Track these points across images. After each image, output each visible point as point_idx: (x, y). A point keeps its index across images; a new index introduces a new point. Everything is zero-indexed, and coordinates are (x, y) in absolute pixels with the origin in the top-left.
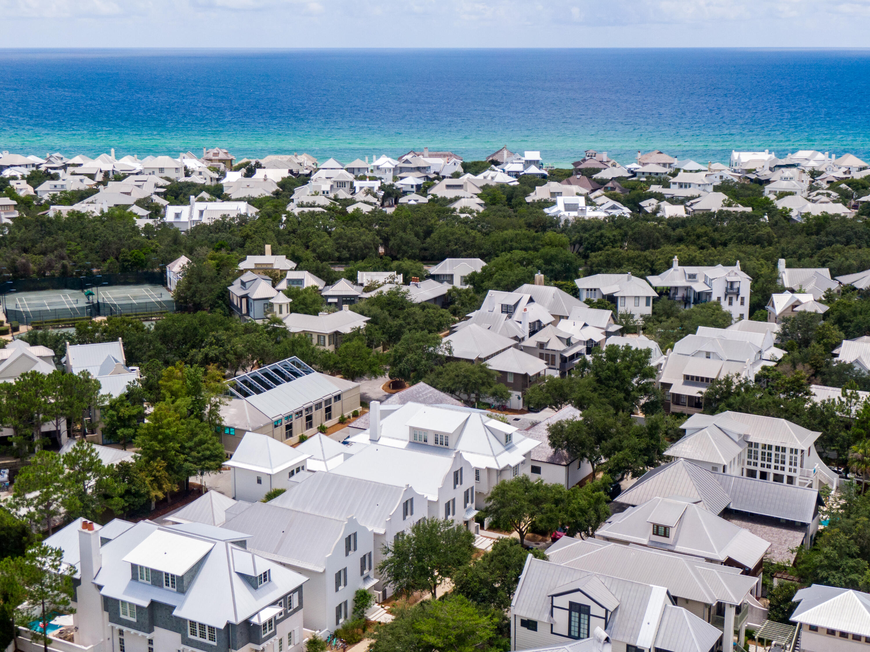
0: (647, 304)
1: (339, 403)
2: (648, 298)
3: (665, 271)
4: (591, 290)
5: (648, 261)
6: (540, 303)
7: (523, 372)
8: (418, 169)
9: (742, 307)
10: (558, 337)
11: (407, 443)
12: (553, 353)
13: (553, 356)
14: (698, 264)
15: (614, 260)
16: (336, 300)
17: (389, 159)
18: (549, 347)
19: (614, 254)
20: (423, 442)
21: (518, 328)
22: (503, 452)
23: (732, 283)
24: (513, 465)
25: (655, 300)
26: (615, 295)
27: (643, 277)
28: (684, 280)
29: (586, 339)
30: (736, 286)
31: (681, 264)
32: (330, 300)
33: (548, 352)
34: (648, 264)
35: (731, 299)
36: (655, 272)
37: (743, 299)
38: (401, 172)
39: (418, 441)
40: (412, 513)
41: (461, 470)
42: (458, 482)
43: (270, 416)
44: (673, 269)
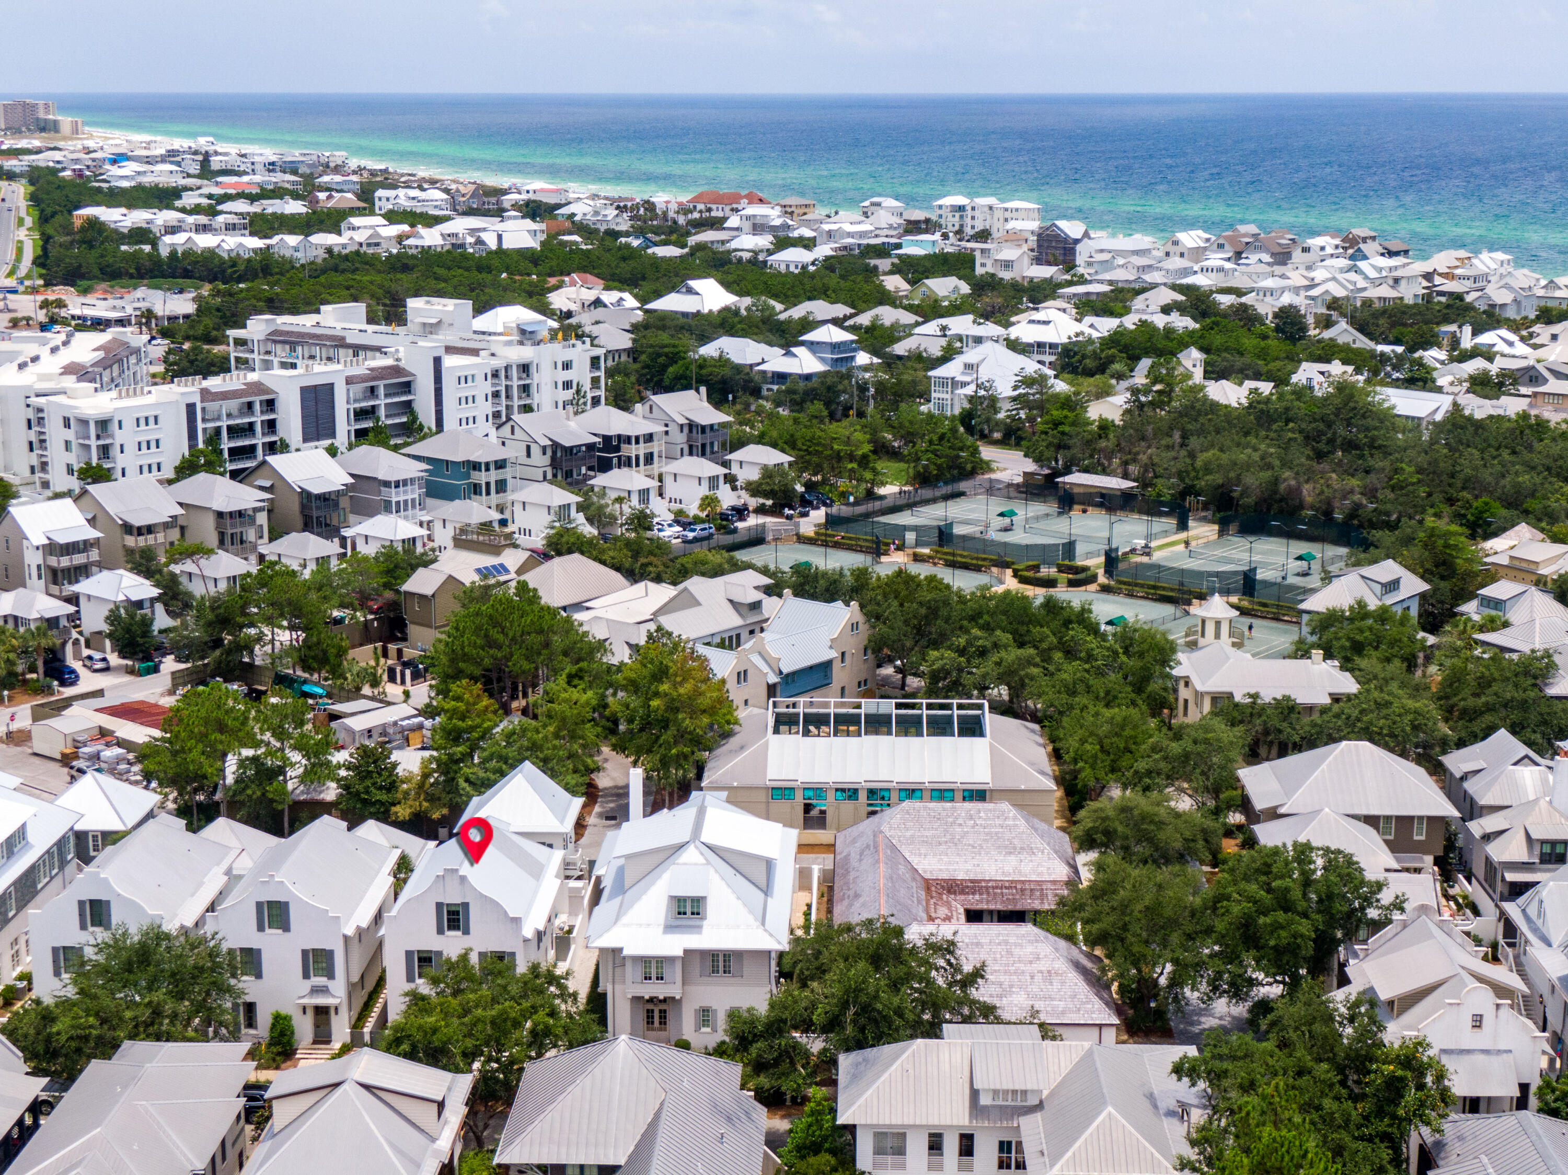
16: (1487, 654)
22: (650, 925)
40: (286, 928)
41: (466, 905)
42: (458, 928)
43: (770, 775)
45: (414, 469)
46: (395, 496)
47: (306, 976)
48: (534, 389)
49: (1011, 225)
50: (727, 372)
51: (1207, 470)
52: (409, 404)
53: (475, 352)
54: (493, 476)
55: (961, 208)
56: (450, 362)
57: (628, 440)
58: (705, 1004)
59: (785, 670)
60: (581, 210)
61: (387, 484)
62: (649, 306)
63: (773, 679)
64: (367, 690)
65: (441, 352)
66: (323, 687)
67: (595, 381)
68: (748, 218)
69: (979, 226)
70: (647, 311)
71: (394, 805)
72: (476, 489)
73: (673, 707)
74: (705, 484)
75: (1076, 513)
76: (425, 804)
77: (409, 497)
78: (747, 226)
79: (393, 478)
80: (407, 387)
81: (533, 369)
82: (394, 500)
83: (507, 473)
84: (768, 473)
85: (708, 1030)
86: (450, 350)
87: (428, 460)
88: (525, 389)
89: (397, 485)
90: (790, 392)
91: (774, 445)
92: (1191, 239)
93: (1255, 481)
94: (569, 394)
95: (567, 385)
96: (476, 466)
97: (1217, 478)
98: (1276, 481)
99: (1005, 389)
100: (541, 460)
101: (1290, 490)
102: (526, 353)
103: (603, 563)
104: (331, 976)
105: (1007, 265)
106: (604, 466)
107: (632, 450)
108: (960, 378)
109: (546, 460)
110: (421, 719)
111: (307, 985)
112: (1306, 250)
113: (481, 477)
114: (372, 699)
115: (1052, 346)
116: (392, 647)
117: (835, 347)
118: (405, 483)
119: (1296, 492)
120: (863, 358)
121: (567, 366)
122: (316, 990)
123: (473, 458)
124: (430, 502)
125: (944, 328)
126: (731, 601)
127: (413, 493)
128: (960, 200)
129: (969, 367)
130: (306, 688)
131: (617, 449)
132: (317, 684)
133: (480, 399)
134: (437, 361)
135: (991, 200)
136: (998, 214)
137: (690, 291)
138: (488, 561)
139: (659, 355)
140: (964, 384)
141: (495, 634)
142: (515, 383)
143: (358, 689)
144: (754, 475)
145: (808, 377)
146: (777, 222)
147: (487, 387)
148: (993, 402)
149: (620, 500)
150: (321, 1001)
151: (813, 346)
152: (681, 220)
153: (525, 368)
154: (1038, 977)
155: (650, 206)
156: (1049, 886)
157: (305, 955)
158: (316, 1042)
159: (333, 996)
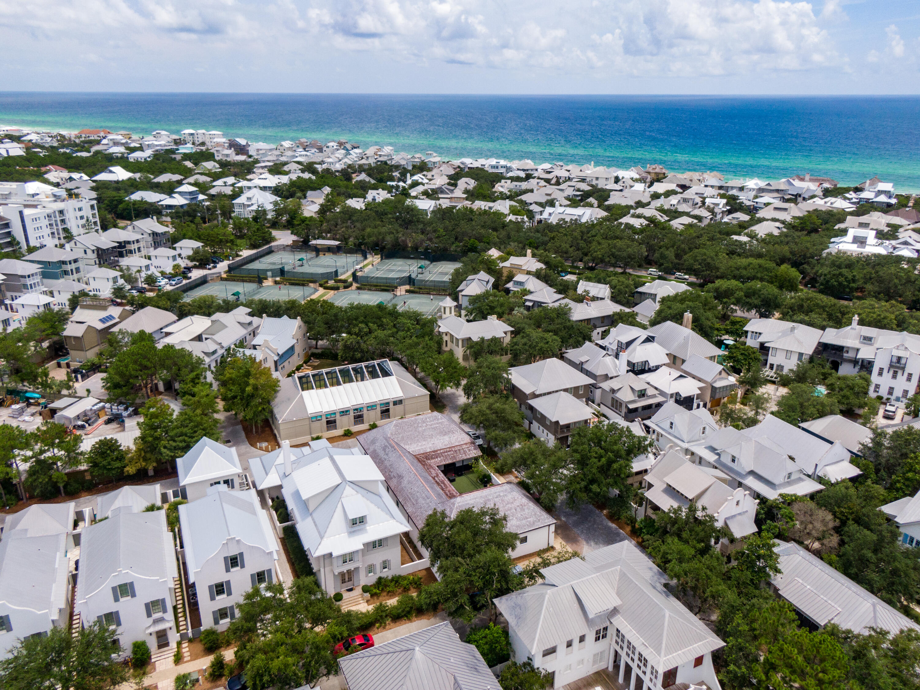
0: (800, 360)
1: (398, 407)
2: (800, 354)
4: (756, 333)
6: (661, 344)
9: (908, 383)
10: (631, 388)
16: (530, 304)
18: (619, 395)
21: (616, 366)
22: (340, 534)
23: (899, 359)
26: (770, 345)
29: (673, 391)
30: (903, 361)
31: (862, 323)
32: (528, 304)
35: (895, 373)
37: (910, 375)
38: (762, 192)
40: (134, 595)
41: (241, 554)
42: (237, 565)
43: (309, 412)
44: (850, 327)
45: (34, 268)
46: (29, 282)
47: (149, 615)
48: (67, 221)
49: (215, 140)
50: (147, 206)
51: (369, 236)
52: (9, 233)
53: (35, 206)
54: (73, 266)
55: (192, 134)
56: (27, 212)
57: (129, 242)
58: (370, 563)
59: (280, 353)
60: (34, 137)
61: (24, 277)
62: (95, 178)
63: (276, 358)
64: (65, 392)
65: (22, 208)
66: (38, 393)
67: (94, 215)
68: (111, 140)
69: (201, 141)
70: (94, 181)
71: (125, 467)
72: (66, 273)
73: (256, 388)
74: (171, 259)
75: (321, 255)
76: (144, 464)
77: (36, 281)
78: (111, 144)
79: (27, 274)
80: (7, 225)
81: (65, 212)
82: (29, 283)
83: (80, 264)
84: (196, 251)
85: (372, 574)
86: (26, 206)
87: (39, 262)
88: (63, 221)
89: (29, 276)
90: (176, 212)
91: (190, 238)
92: (287, 144)
93: (389, 239)
94: (84, 221)
95: (82, 218)
96: (64, 263)
97: (374, 239)
98: (397, 238)
99: (269, 207)
100: (93, 256)
101: (403, 241)
102: (60, 205)
103: (159, 307)
104: (165, 611)
105: (227, 155)
106: (121, 255)
107: (132, 247)
108: (246, 203)
109: (95, 255)
110: (102, 404)
111: (151, 620)
112: (328, 147)
113: (69, 267)
114: (70, 396)
115: (270, 187)
116: (63, 362)
117: (191, 193)
118: (33, 275)
119: (404, 242)
120: (201, 197)
121: (80, 209)
122: (156, 622)
123: (62, 259)
124: (45, 281)
125: (225, 183)
126: (239, 323)
127: (37, 279)
128: (192, 131)
129: (249, 199)
130: (28, 395)
131: (125, 247)
132: (34, 392)
133: (44, 227)
134: (21, 213)
135: (203, 131)
136: (207, 136)
137: (111, 172)
138: (103, 314)
139: (113, 201)
140: (249, 206)
141: (145, 362)
142: (58, 219)
143: (59, 392)
144: (191, 253)
145: (182, 206)
146: (124, 141)
147: (47, 222)
148: (264, 212)
149: (139, 271)
150: (160, 627)
151: (181, 193)
152: (77, 141)
153: (61, 212)
154: (518, 509)
155: (63, 137)
156: (464, 446)
157: (147, 605)
158: (160, 646)
159: (168, 621)
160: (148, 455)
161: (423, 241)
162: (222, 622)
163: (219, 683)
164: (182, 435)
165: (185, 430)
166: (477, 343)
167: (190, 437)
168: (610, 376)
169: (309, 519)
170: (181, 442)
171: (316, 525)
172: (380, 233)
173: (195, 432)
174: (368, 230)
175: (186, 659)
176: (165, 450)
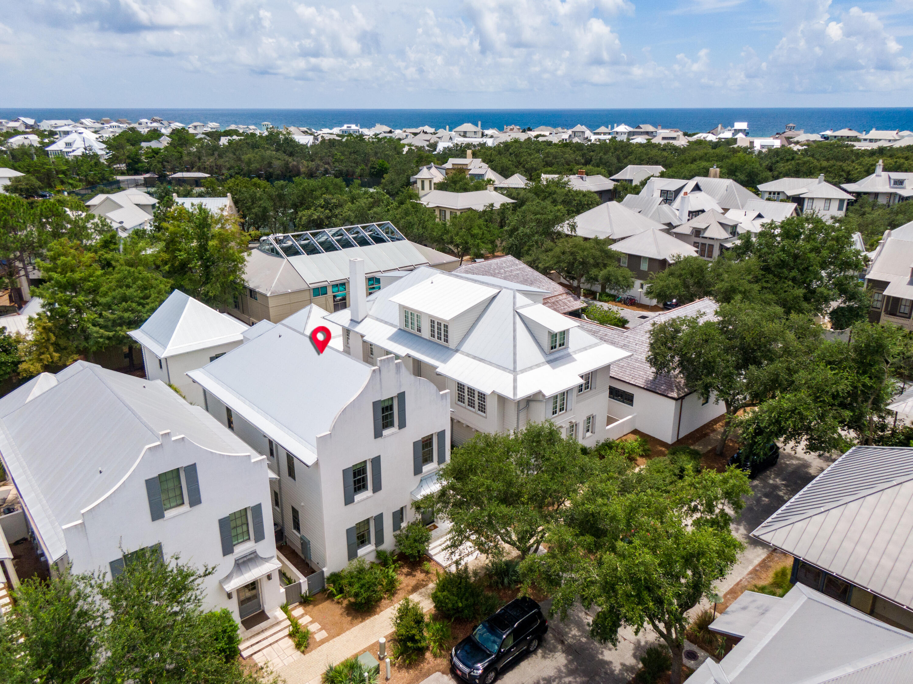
0: (840, 209)
2: (842, 201)
3: (862, 178)
4: (774, 193)
5: (843, 171)
7: (661, 258)
8: (647, 133)
10: (721, 224)
11: (395, 330)
12: (711, 242)
13: (711, 246)
14: (906, 171)
15: (804, 169)
17: (627, 127)
18: (707, 234)
19: (805, 163)
20: (415, 332)
22: (538, 366)
24: (549, 392)
25: (850, 203)
26: (801, 196)
27: (835, 184)
28: (888, 187)
31: (885, 170)
33: (704, 241)
34: (843, 173)
36: (849, 181)
38: (633, 135)
39: (409, 329)
40: (195, 501)
41: (401, 398)
42: (393, 423)
43: (308, 282)
44: (874, 175)
47: (227, 550)
51: (249, 163)
58: (575, 419)
71: (20, 362)
76: (56, 355)
93: (277, 163)
99: (100, 152)
101: (293, 166)
108: (67, 149)
119: (297, 167)
122: (241, 563)
126: (137, 205)
129: (68, 145)
140: (69, 152)
150: (249, 576)
156: (561, 297)
157: (224, 524)
158: (248, 623)
159: (266, 560)
160: (62, 342)
161: (318, 166)
162: (362, 552)
163: (425, 666)
164: (125, 299)
165: (129, 292)
166: (484, 211)
167: (139, 304)
168: (674, 225)
169: (458, 356)
170: (126, 310)
171: (481, 360)
172: (263, 159)
173: (146, 297)
174: (245, 157)
175: (318, 637)
176: (97, 329)
